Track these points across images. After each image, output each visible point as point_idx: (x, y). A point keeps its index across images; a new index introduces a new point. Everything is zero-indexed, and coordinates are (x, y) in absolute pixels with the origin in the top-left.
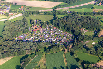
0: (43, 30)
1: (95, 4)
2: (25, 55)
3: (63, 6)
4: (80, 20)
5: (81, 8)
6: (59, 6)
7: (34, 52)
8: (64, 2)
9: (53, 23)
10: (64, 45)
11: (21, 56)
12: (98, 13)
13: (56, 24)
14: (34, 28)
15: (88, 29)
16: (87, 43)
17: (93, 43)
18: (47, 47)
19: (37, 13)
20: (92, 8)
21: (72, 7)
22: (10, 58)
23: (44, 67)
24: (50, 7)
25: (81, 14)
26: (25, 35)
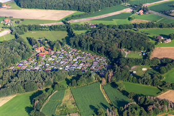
0: (55, 54)
1: (133, 12)
2: (35, 91)
3: (79, 17)
4: (115, 35)
5: (110, 18)
6: (73, 17)
7: (50, 87)
8: (79, 10)
9: (72, 42)
10: (98, 73)
11: (30, 93)
12: (141, 26)
13: (77, 43)
14: (38, 51)
15: (130, 49)
16: (134, 69)
17: (144, 69)
18: (69, 78)
19: (37, 28)
20: (129, 19)
21: (95, 18)
22: (10, 98)
23: (73, 106)
24: (56, 19)
25: (114, 27)
26: (26, 61)
